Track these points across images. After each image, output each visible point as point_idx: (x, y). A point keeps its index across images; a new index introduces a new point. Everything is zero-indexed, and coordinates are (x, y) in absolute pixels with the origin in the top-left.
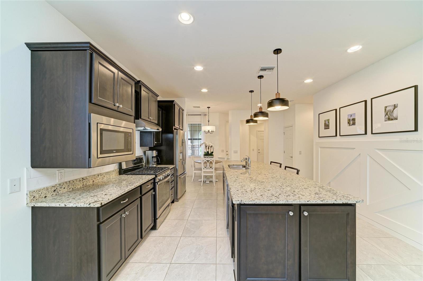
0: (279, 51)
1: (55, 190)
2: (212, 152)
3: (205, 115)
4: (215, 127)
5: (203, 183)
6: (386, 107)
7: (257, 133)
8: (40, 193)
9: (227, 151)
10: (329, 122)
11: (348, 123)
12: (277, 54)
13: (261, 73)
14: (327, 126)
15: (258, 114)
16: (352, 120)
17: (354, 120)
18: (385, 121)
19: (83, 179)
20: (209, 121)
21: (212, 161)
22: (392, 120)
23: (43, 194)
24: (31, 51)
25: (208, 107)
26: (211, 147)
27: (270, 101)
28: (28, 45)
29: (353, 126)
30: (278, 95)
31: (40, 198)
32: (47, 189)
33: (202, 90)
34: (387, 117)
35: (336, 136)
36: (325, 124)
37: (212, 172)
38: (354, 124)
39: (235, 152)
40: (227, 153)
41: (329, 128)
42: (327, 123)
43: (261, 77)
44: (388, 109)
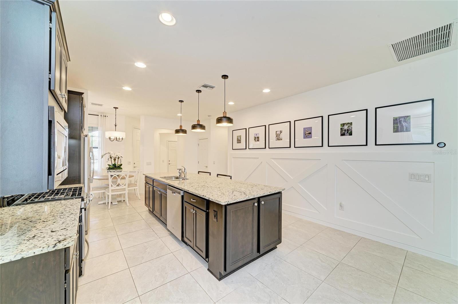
0: (226, 77)
2: (121, 165)
3: (106, 116)
4: (125, 133)
5: (111, 205)
6: (276, 132)
7: (168, 143)
9: (134, 164)
10: (240, 138)
11: (255, 140)
13: (201, 89)
14: (239, 141)
15: (197, 126)
16: (257, 138)
17: (258, 138)
18: (276, 140)
20: (116, 126)
21: (125, 176)
22: (279, 140)
25: (114, 108)
26: (118, 158)
27: (219, 118)
29: (258, 142)
30: (225, 114)
33: (123, 88)
34: (277, 138)
35: (246, 149)
36: (237, 139)
37: (124, 190)
38: (258, 140)
39: (149, 164)
40: (135, 165)
41: (241, 143)
42: (239, 139)
43: (199, 92)
44: (278, 133)
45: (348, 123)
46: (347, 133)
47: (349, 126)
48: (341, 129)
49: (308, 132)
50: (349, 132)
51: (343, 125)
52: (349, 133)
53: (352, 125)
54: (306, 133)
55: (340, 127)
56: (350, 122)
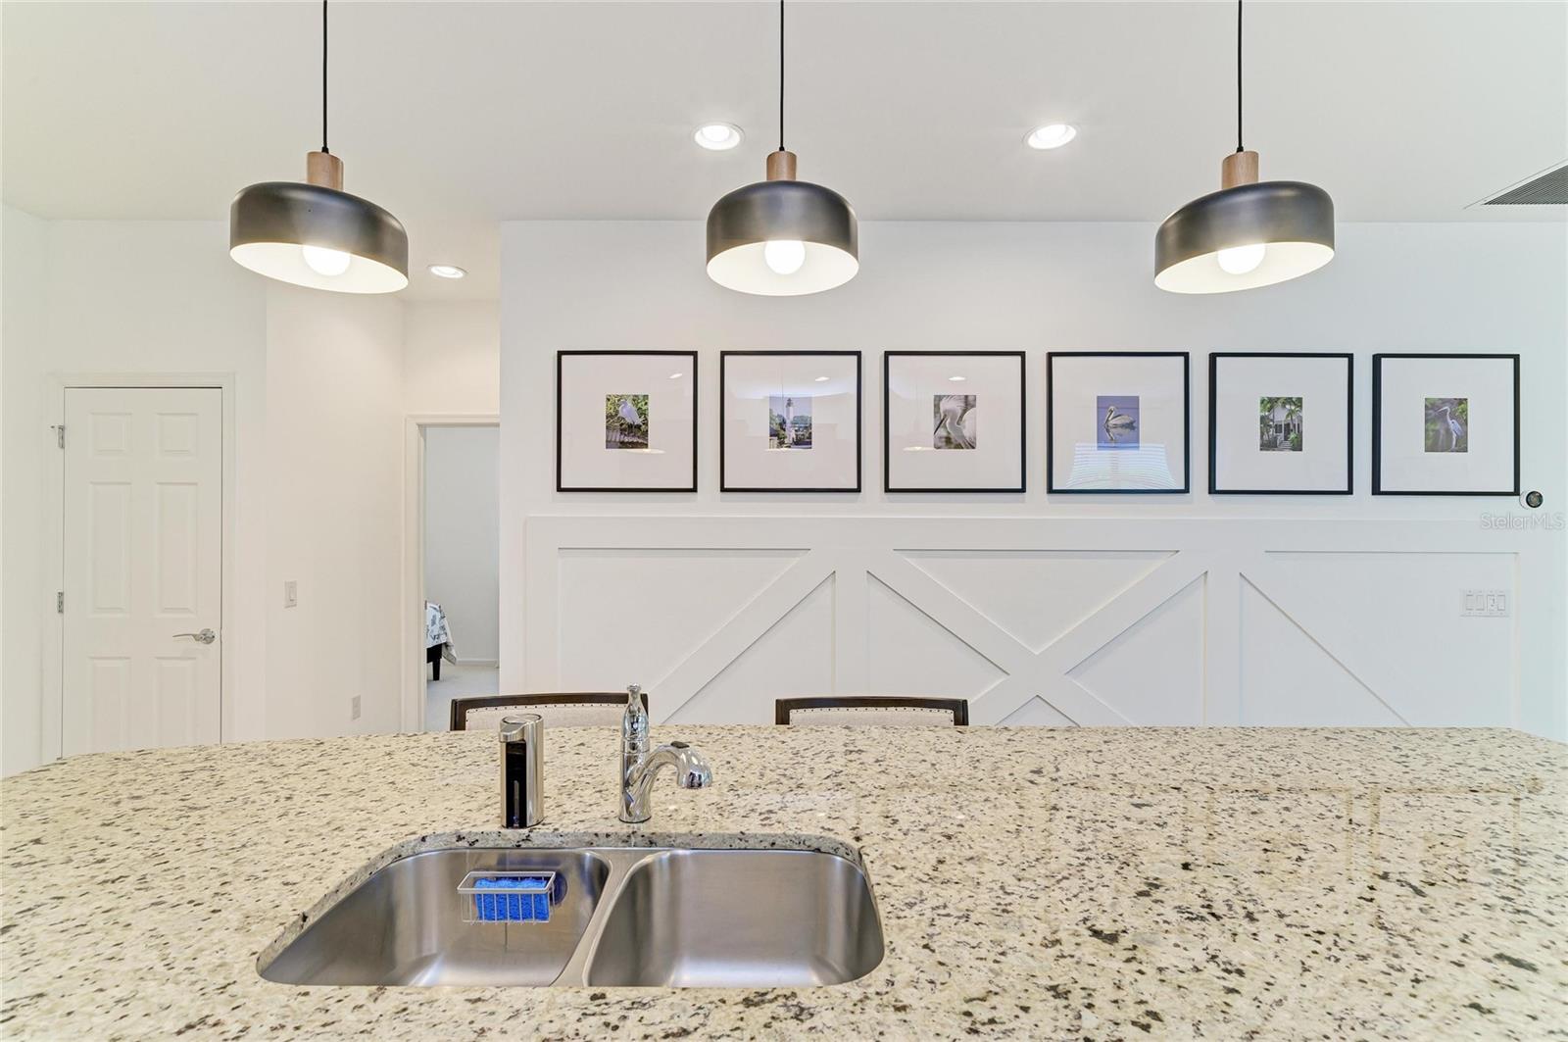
6: (938, 399)
10: (642, 413)
14: (627, 433)
35: (693, 489)
36: (609, 417)
42: (631, 417)
44: (944, 405)
45: (1289, 400)
46: (1286, 439)
47: (1291, 413)
48: (1263, 419)
49: (1118, 421)
50: (1292, 436)
51: (1270, 403)
52: (1293, 441)
53: (1301, 406)
54: (1112, 422)
55: (1257, 412)
56: (1295, 396)
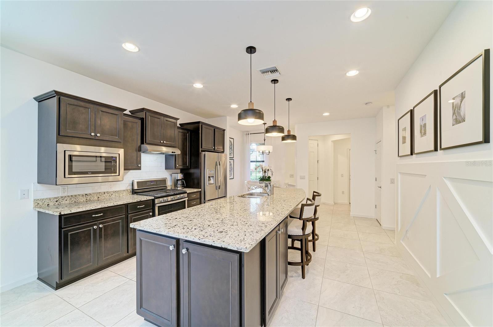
1: (57, 201)
8: (43, 201)
12: (251, 53)
19: (86, 194)
23: (45, 203)
24: (39, 102)
28: (35, 99)
31: (43, 205)
32: (50, 199)
